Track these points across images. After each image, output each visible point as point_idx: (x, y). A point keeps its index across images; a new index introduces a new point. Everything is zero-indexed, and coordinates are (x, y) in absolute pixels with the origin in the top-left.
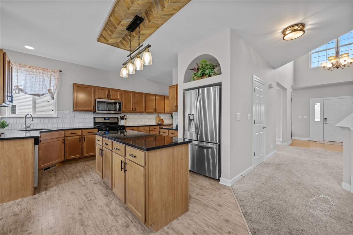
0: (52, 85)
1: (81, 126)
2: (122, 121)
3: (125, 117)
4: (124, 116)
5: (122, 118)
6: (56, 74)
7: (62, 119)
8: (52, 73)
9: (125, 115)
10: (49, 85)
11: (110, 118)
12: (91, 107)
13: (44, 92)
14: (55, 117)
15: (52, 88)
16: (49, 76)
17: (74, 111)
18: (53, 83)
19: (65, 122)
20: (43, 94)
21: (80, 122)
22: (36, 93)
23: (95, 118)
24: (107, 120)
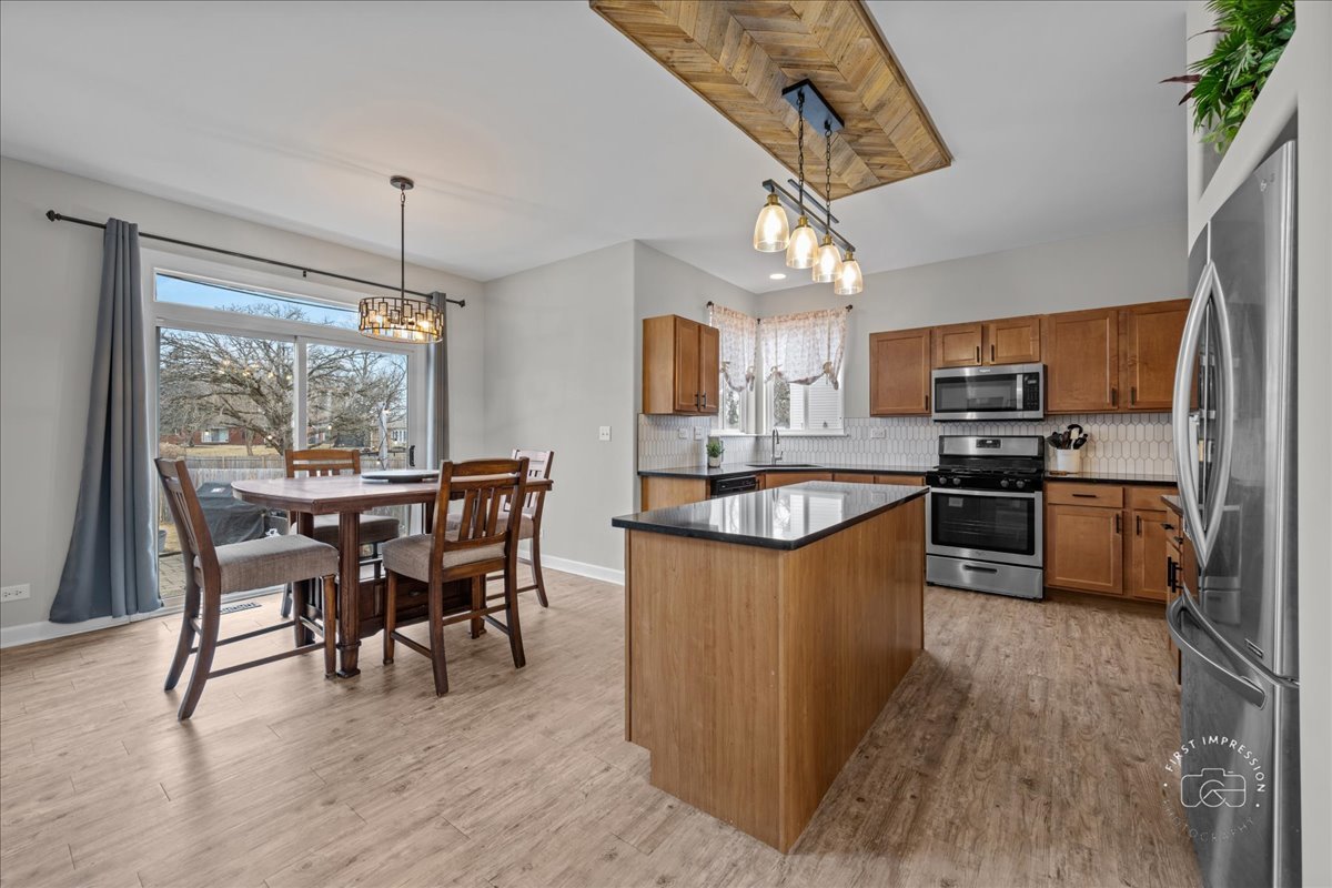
0: (833, 350)
1: (904, 464)
2: (1060, 452)
3: (1075, 435)
4: (1069, 433)
5: (1061, 442)
6: (841, 319)
7: (856, 442)
8: (833, 317)
9: (1071, 427)
10: (826, 352)
11: (1002, 440)
12: (920, 404)
13: (815, 373)
14: (840, 437)
15: (832, 359)
16: (826, 328)
17: (872, 415)
18: (837, 342)
19: (862, 450)
20: (814, 379)
21: (901, 451)
22: (803, 378)
23: (941, 438)
24: (989, 446)
